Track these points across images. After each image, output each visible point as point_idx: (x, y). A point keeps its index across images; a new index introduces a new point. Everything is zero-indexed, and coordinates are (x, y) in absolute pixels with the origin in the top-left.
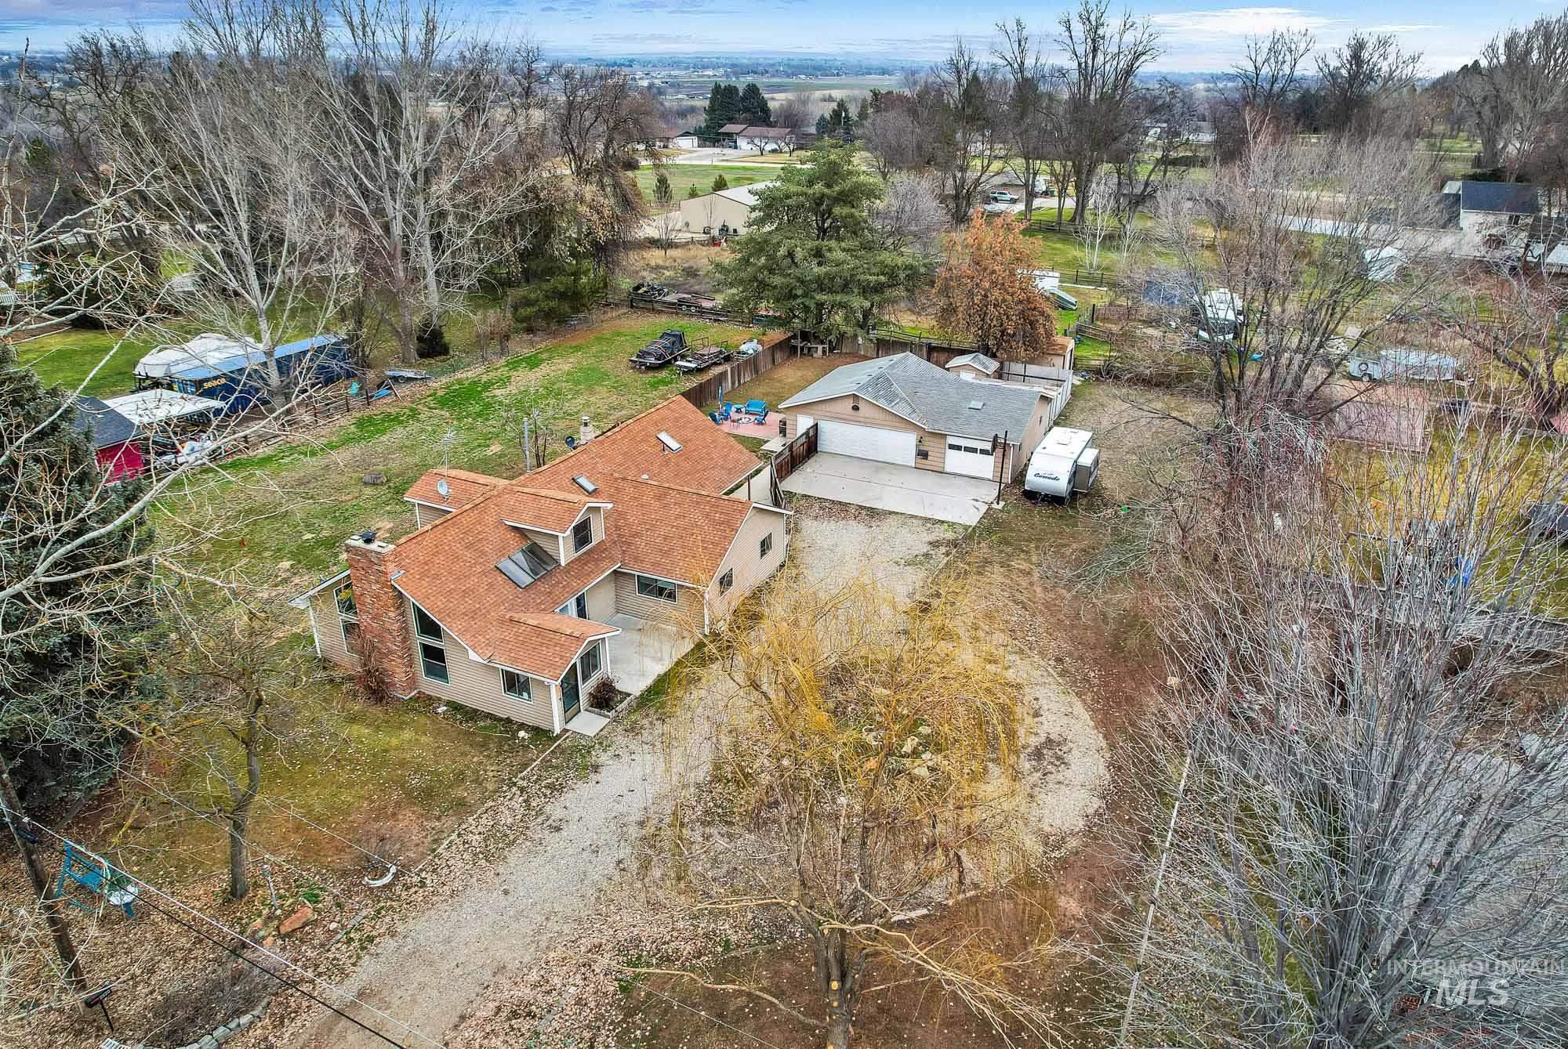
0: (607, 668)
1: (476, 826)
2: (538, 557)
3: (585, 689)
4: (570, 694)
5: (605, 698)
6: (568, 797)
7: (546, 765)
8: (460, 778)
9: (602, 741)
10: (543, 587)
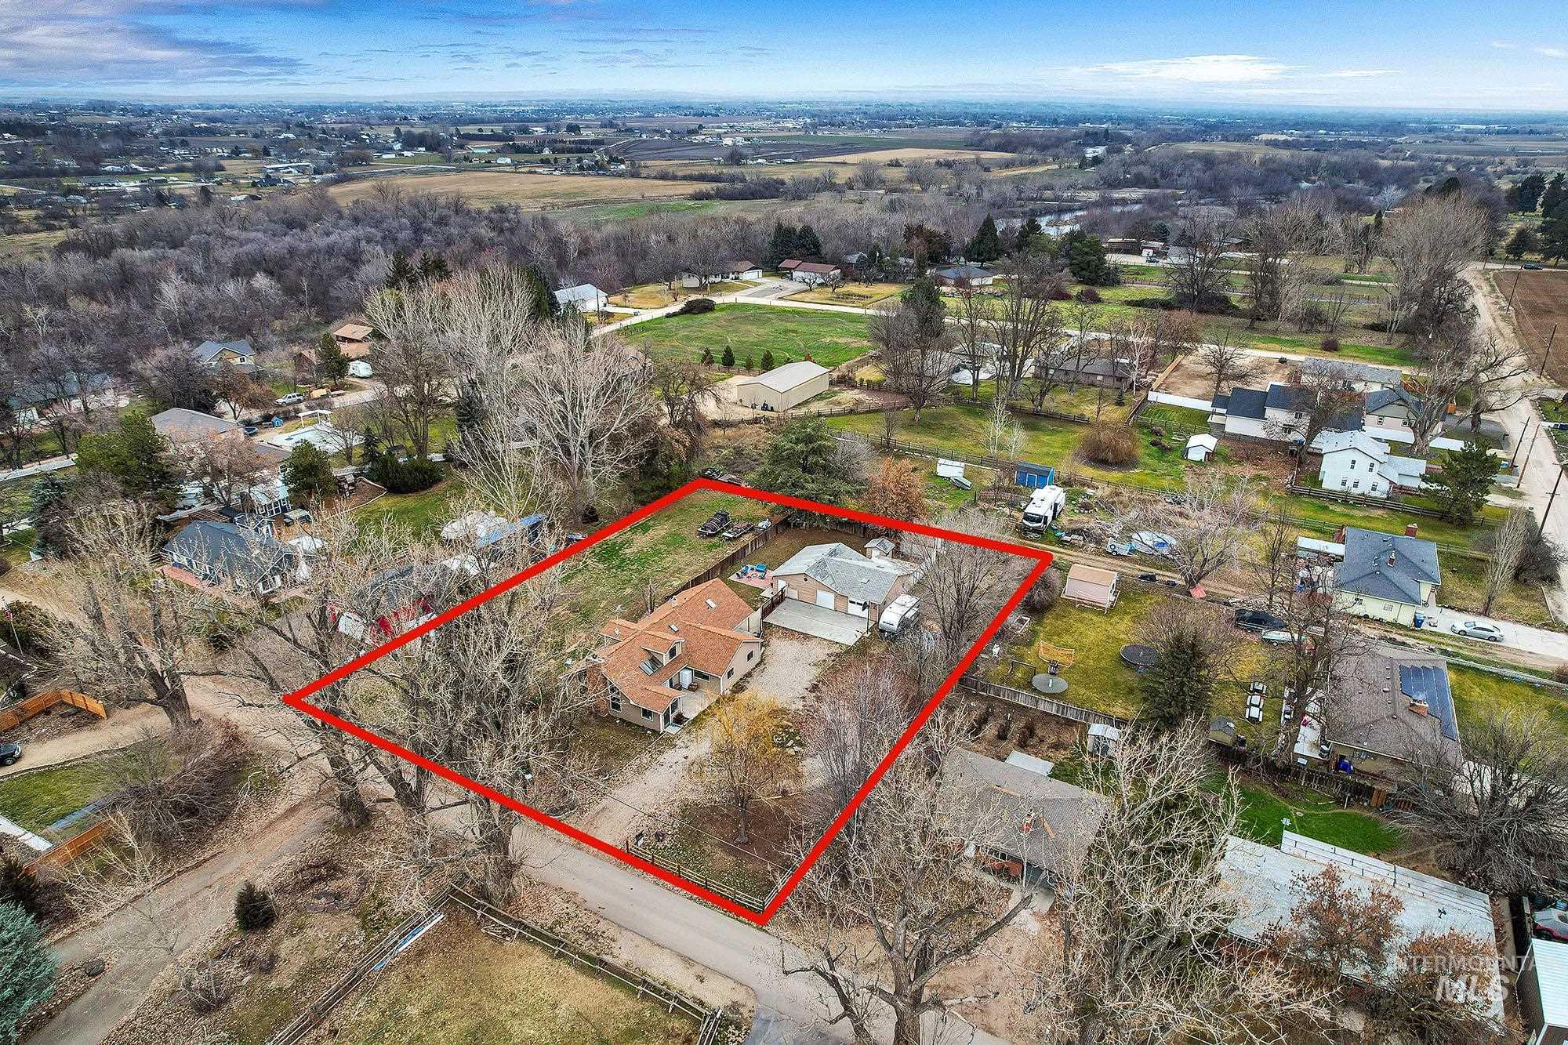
0: (680, 709)
1: (635, 763)
2: (654, 661)
3: (672, 716)
4: (667, 718)
5: (679, 719)
6: (665, 755)
7: (658, 744)
8: (627, 747)
9: (677, 736)
10: (657, 675)
